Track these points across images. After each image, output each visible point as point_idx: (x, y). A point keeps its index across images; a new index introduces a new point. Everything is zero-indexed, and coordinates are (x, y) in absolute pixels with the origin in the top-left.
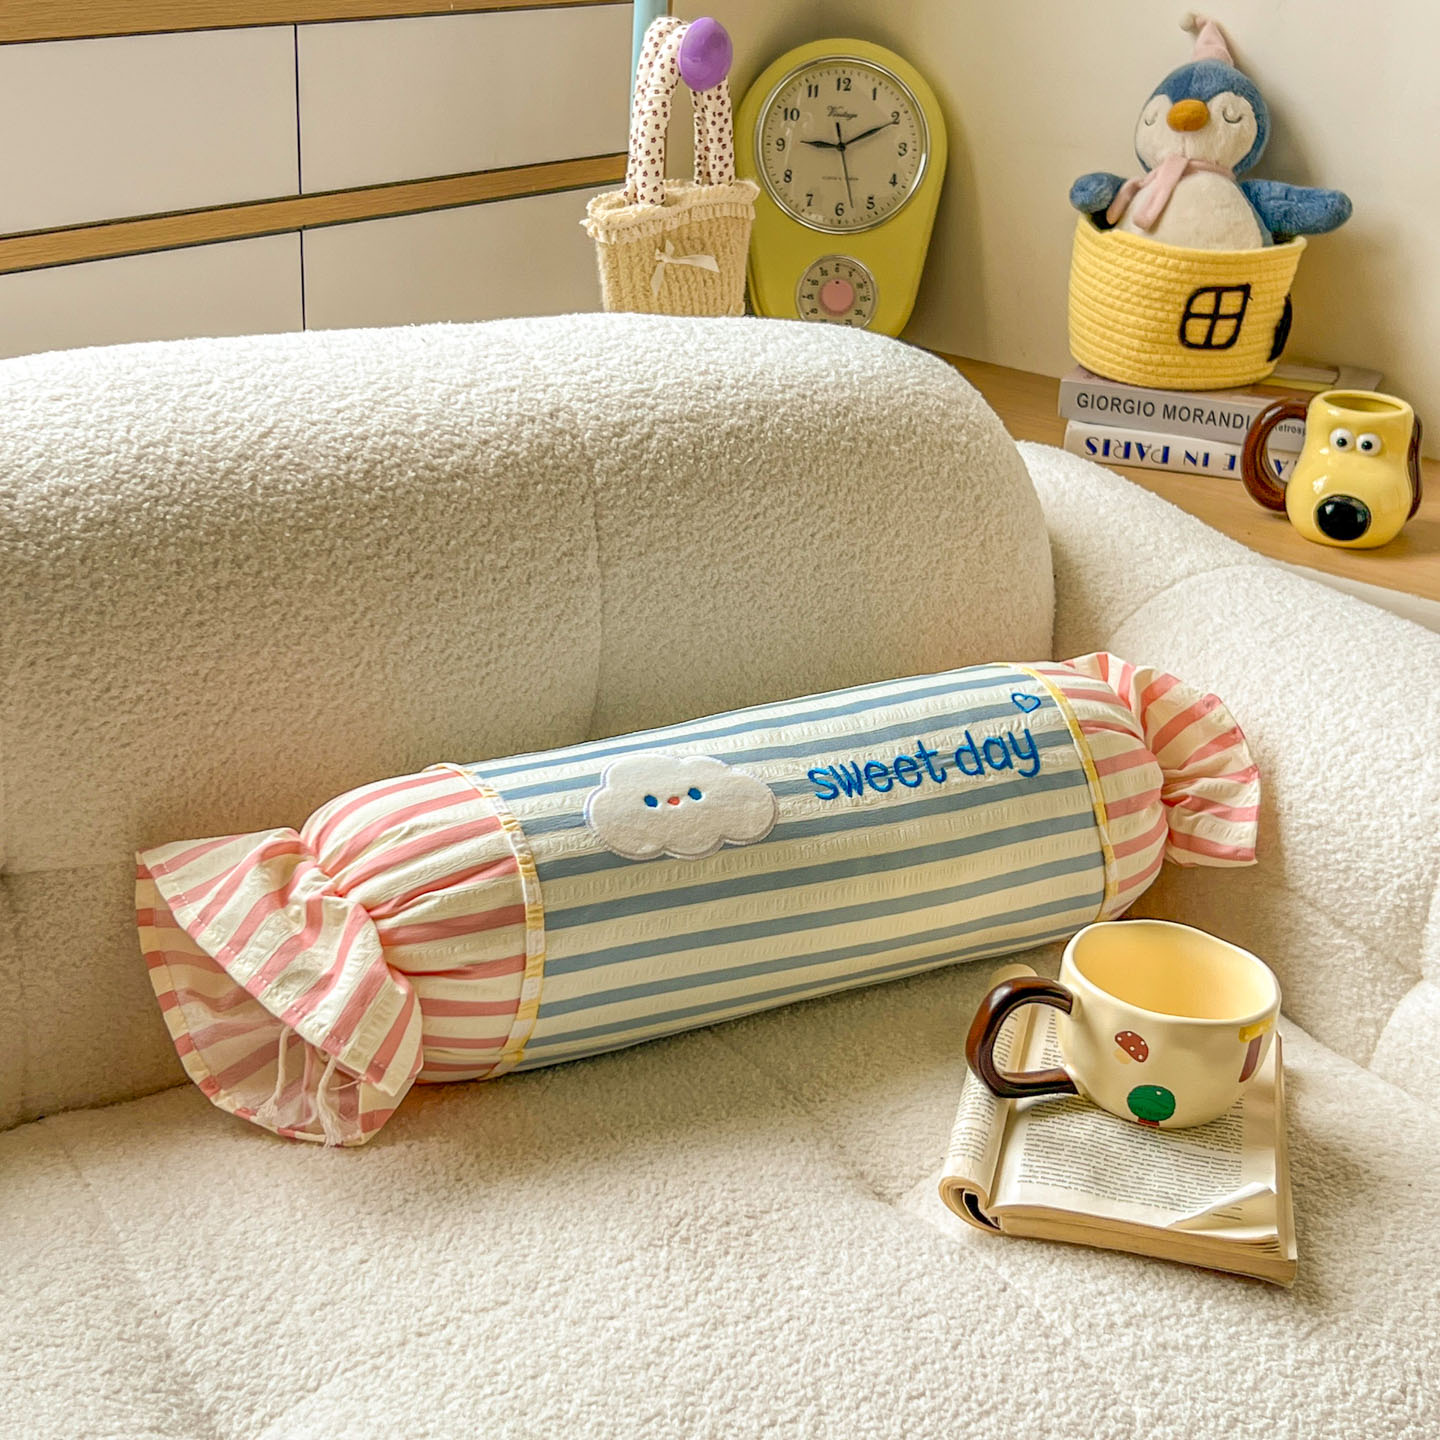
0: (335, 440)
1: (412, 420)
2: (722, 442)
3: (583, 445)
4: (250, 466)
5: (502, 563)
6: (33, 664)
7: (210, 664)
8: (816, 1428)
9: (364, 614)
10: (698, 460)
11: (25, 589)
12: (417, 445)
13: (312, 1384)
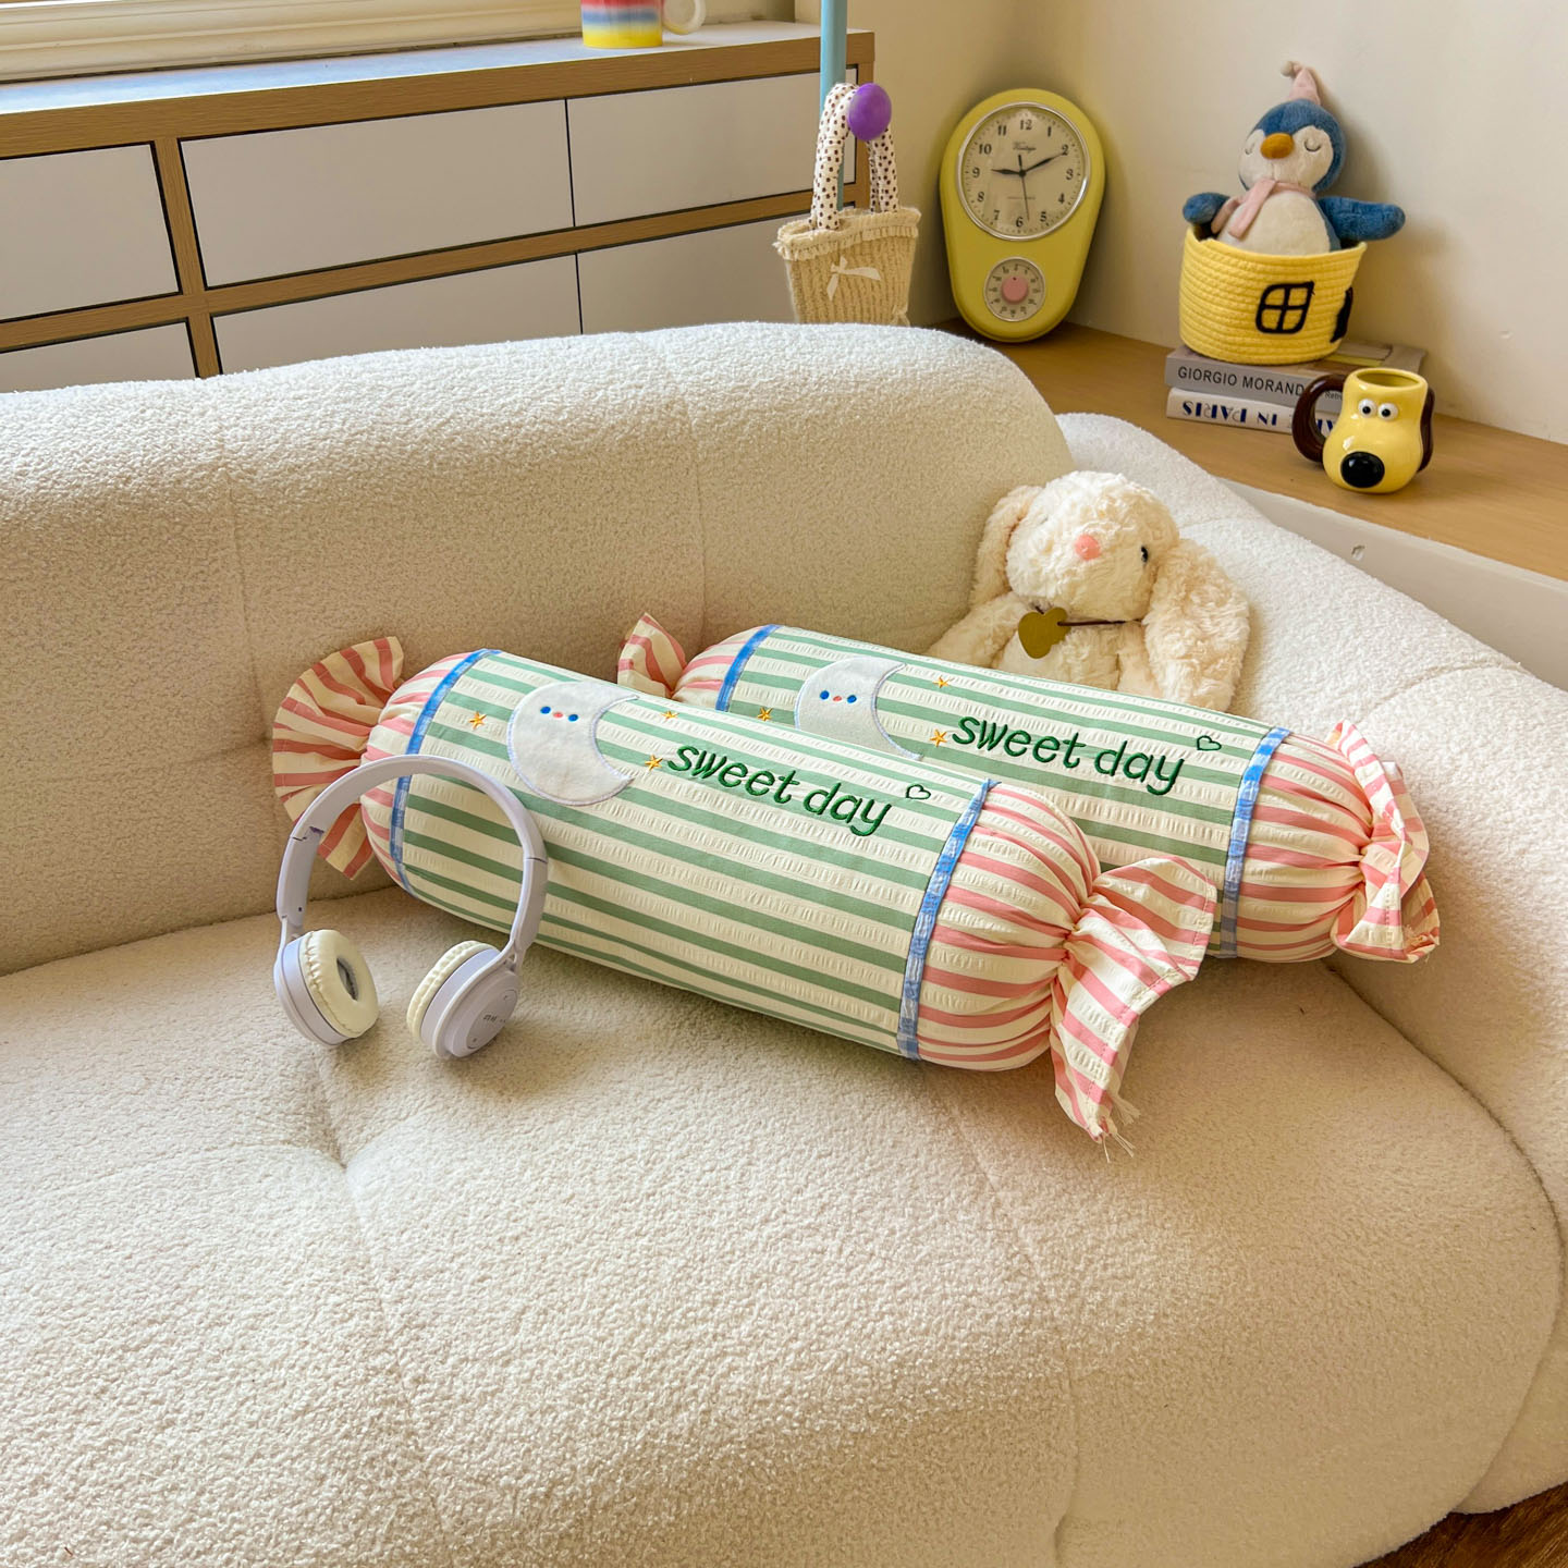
0: (497, 428)
1: (558, 412)
2: (801, 427)
3: (690, 429)
4: (429, 447)
5: (621, 520)
6: (268, 592)
7: (398, 592)
8: (743, 1175)
9: (514, 557)
10: (781, 440)
11: (261, 539)
12: (560, 431)
13: (403, 1115)
